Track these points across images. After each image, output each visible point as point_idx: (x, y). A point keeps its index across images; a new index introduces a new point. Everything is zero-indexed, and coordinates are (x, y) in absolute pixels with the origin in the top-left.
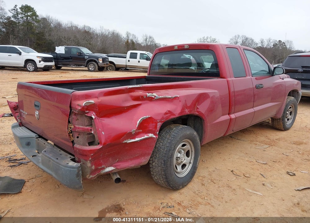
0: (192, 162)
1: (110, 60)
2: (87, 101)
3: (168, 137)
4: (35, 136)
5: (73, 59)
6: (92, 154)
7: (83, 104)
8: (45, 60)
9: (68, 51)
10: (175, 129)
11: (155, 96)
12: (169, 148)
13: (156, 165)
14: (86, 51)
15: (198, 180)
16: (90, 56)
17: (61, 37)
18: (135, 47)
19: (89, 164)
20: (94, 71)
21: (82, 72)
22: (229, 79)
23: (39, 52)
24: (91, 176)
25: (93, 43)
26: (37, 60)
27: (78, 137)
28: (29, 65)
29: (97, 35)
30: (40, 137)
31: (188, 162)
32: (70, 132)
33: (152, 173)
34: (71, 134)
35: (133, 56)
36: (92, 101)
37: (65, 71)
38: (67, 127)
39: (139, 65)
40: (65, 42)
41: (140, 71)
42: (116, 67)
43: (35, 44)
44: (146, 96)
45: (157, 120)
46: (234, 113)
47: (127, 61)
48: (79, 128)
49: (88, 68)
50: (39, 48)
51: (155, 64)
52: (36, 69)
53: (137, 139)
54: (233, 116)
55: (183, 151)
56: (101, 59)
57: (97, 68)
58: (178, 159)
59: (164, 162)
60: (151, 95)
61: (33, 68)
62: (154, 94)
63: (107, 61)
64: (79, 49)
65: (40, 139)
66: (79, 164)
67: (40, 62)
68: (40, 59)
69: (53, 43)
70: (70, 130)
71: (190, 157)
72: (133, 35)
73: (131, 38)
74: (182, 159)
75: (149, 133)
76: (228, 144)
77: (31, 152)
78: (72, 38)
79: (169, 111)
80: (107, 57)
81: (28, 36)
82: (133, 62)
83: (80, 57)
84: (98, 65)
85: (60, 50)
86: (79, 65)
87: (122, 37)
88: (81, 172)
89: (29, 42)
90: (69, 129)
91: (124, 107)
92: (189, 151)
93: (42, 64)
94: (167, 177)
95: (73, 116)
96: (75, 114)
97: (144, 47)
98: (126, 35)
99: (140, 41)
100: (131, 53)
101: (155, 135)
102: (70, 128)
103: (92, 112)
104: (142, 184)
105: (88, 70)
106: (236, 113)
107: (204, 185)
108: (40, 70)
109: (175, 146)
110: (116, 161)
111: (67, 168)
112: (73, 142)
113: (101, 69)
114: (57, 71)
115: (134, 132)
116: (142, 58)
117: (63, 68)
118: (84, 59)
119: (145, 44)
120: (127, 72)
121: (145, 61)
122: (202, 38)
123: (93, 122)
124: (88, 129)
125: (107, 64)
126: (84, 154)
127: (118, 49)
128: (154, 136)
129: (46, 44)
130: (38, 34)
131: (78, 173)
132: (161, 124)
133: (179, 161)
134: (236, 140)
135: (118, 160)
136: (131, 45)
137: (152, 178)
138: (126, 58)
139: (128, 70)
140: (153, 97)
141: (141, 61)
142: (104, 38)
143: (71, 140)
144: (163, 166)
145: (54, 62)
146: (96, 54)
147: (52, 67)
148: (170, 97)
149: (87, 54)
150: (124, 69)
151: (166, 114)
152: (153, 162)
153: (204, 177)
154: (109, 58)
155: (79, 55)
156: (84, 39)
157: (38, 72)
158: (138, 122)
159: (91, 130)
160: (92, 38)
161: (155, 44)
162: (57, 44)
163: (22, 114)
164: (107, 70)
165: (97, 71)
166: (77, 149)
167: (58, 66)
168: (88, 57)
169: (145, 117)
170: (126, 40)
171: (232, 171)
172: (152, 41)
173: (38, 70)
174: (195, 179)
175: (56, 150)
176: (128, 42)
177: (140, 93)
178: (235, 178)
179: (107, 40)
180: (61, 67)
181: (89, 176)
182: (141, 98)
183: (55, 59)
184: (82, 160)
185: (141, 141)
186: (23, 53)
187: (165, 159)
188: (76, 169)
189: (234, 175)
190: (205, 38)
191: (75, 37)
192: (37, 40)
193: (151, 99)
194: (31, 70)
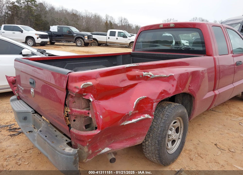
0: (181, 137)
1: (93, 37)
2: (85, 83)
3: (161, 116)
4: (32, 111)
5: (64, 36)
6: (90, 140)
7: (81, 87)
8: (42, 37)
9: (60, 29)
10: (167, 107)
11: (151, 75)
12: (163, 128)
13: (149, 144)
14: (74, 30)
15: (185, 154)
16: (77, 34)
17: (54, 19)
18: (113, 27)
19: (86, 149)
20: (81, 46)
21: (71, 47)
22: (215, 57)
23: (37, 30)
24: (88, 160)
25: (79, 23)
26: (35, 37)
27: (74, 121)
28: (29, 41)
29: (82, 17)
30: (36, 112)
31: (178, 138)
32: (67, 115)
33: (144, 150)
34: (67, 118)
35: (113, 34)
36: (90, 83)
37: (57, 46)
38: (63, 111)
39: (117, 41)
40: (57, 22)
41: (117, 46)
42: (98, 43)
43: (34, 24)
44: (142, 75)
45: (153, 100)
46: (218, 89)
47: (108, 38)
48: (75, 111)
49: (76, 44)
50: (37, 27)
51: (140, 41)
52: (35, 45)
53: (134, 121)
54: (217, 92)
55: (173, 128)
56: (87, 36)
57: (83, 43)
58: (170, 136)
59: (159, 142)
60: (147, 74)
61: (33, 43)
62: (150, 73)
63: (91, 38)
64: (69, 28)
65: (36, 115)
66: (76, 151)
67: (38, 38)
68: (38, 36)
69: (48, 23)
70: (66, 114)
71: (179, 133)
72: (111, 17)
73: (109, 19)
74: (173, 136)
75: (145, 114)
76: (205, 115)
77: (28, 126)
78: (63, 19)
79: (164, 90)
80: (92, 35)
81: (29, 18)
82: (113, 39)
83: (69, 34)
84: (84, 41)
85: (54, 29)
86: (69, 41)
87: (102, 19)
88: (78, 159)
89: (29, 22)
90: (65, 112)
91: (121, 88)
92: (178, 127)
93: (39, 41)
94: (161, 156)
95: (70, 99)
96: (72, 97)
97: (120, 26)
98: (106, 17)
99: (116, 22)
100: (111, 31)
101: (151, 115)
102: (67, 112)
103: (90, 94)
104: (133, 157)
105: (76, 45)
106: (219, 89)
107: (192, 160)
108: (38, 45)
109: (168, 126)
110: (112, 142)
111: (63, 155)
112: (69, 126)
113: (86, 45)
114: (51, 46)
115: (131, 114)
116: (119, 36)
117: (56, 43)
118: (73, 36)
119: (121, 24)
120: (107, 48)
121: (122, 38)
122: (166, 20)
123: (90, 105)
124: (85, 113)
125: (91, 41)
126: (82, 140)
127: (99, 28)
128: (150, 117)
129: (42, 24)
130: (36, 16)
131: (75, 160)
132: (156, 104)
133: (170, 138)
134: (211, 111)
135: (113, 140)
136: (109, 25)
137: (144, 155)
138: (106, 35)
139: (108, 45)
140: (149, 76)
141: (119, 38)
142: (88, 19)
143: (68, 124)
144: (157, 146)
145: (49, 39)
146: (83, 33)
147: (47, 43)
148: (166, 75)
149: (75, 32)
150: (105, 44)
151: (161, 93)
152: (146, 141)
153: (190, 151)
154: (93, 35)
155: (69, 33)
156: (72, 20)
157: (36, 47)
158: (135, 103)
159: (89, 113)
160: (78, 19)
161: (129, 25)
162: (51, 24)
163: (20, 89)
164: (91, 45)
165: (83, 46)
166: (74, 133)
167: (52, 42)
168: (76, 35)
169: (141, 97)
170: (105, 21)
171: (216, 145)
172: (126, 22)
173: (36, 45)
174: (183, 153)
175: (52, 129)
176: (107, 22)
177: (136, 72)
178: (220, 153)
179: (90, 21)
180: (54, 43)
181: (86, 160)
182: (137, 77)
183: (49, 36)
184: (79, 145)
185: (137, 122)
186: (24, 31)
187: (160, 139)
188: (74, 157)
189: (218, 149)
190: (169, 20)
191: (65, 18)
192: (36, 20)
193: (146, 78)
194: (31, 45)
